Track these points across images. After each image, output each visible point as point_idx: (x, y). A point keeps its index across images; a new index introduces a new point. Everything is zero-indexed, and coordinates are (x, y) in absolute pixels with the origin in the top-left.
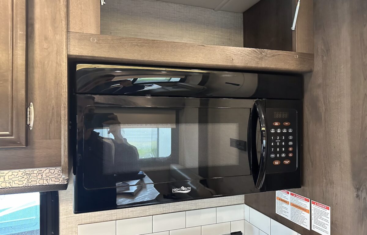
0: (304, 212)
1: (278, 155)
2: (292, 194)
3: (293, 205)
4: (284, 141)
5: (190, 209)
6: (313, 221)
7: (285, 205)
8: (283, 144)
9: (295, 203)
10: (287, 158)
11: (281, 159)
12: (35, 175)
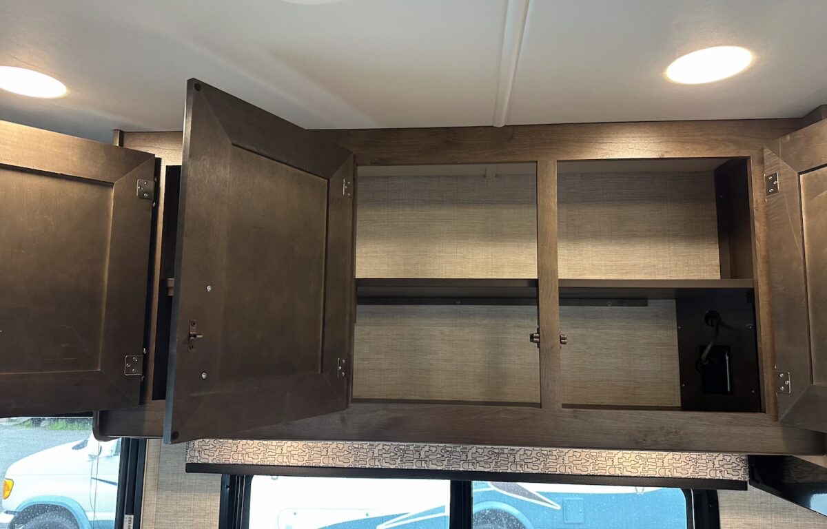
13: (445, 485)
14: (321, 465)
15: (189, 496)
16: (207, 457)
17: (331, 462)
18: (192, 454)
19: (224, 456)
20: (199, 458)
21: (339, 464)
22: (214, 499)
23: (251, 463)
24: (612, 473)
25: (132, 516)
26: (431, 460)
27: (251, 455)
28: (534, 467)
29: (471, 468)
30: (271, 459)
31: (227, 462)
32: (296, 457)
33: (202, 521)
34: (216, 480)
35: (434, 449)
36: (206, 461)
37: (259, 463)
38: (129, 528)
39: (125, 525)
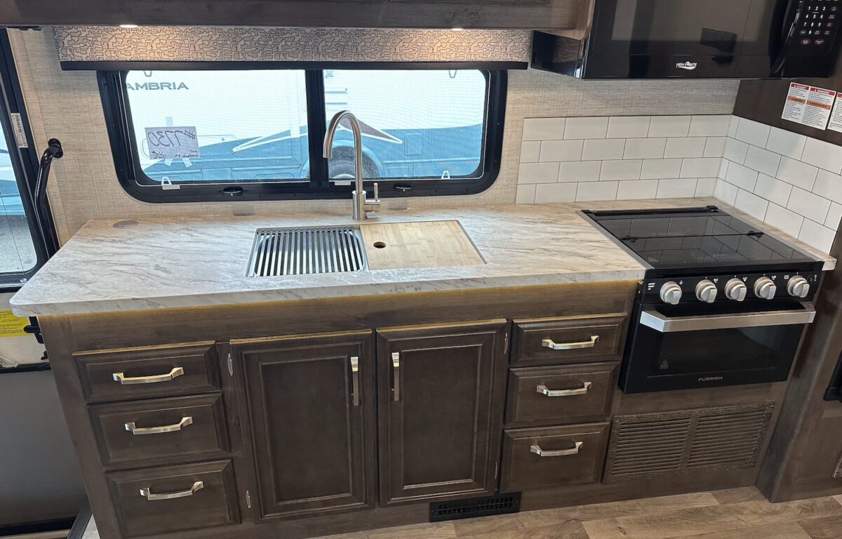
0: (823, 109)
1: (810, 32)
2: (812, 90)
3: (811, 103)
4: (824, 13)
5: (657, 114)
6: (831, 118)
7: (798, 105)
8: (822, 17)
9: (813, 100)
10: (821, 36)
11: (813, 38)
12: (463, 48)
13: (300, 75)
14: (191, 59)
15: (70, 95)
16: (80, 54)
17: (199, 56)
18: (64, 52)
19: (97, 54)
20: (72, 56)
21: (207, 58)
22: (94, 95)
23: (125, 59)
24: (432, 59)
25: (19, 114)
26: (288, 53)
27: (123, 52)
28: (372, 56)
29: (322, 59)
30: (143, 55)
31: (101, 59)
32: (166, 53)
33: (88, 115)
34: (91, 77)
35: (290, 44)
36: (79, 59)
37: (133, 59)
38: (19, 124)
39: (14, 122)
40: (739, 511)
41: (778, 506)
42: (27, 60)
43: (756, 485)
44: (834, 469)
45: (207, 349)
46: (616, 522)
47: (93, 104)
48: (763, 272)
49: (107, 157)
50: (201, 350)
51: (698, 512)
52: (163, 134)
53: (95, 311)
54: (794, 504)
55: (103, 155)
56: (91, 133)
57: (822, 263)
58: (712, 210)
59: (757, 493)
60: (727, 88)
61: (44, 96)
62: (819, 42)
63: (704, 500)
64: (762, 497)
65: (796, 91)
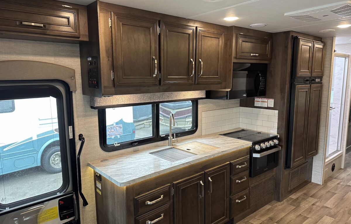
0: (266, 103)
2: (261, 99)
6: (268, 104)
7: (258, 102)
9: (262, 101)
16: (102, 104)
18: (97, 104)
20: (99, 105)
22: (96, 118)
25: (72, 126)
27: (114, 102)
32: (126, 102)
33: (93, 124)
34: (96, 112)
38: (71, 130)
39: (70, 129)
40: (276, 206)
41: (282, 202)
42: (76, 107)
43: (275, 200)
44: (288, 188)
45: (169, 187)
46: (256, 218)
47: (95, 120)
48: (270, 140)
49: (97, 138)
50: (166, 188)
51: (269, 210)
52: (112, 128)
53: (145, 179)
54: (284, 201)
55: (96, 137)
56: (93, 130)
57: (277, 136)
58: (243, 130)
59: (276, 201)
60: (237, 101)
61: (80, 119)
62: (263, 89)
63: (268, 207)
64: (277, 202)
65: (256, 99)
